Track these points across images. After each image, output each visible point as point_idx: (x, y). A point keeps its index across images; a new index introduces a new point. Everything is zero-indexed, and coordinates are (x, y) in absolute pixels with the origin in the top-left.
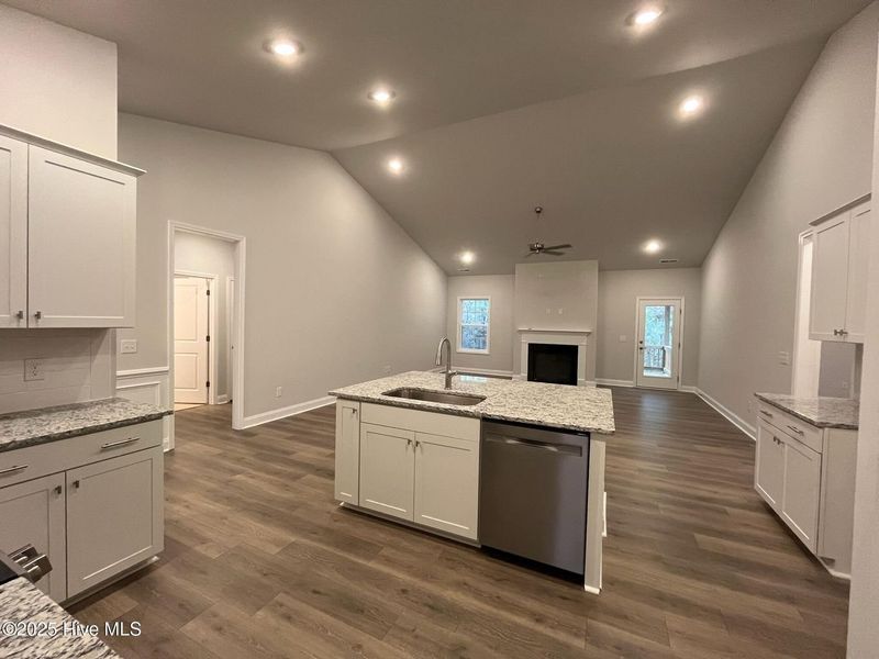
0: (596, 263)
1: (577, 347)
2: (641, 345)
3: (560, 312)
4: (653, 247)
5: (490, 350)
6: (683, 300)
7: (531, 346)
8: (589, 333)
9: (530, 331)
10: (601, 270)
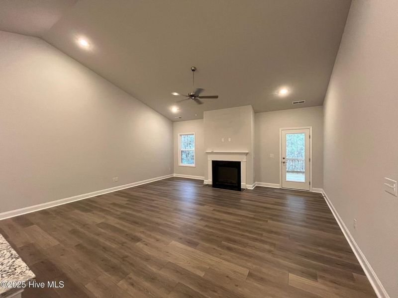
0: (250, 108)
1: (240, 162)
2: (283, 160)
3: (223, 141)
4: (284, 92)
5: (196, 164)
6: (311, 129)
7: (213, 162)
8: (247, 154)
9: (212, 153)
10: (256, 112)
